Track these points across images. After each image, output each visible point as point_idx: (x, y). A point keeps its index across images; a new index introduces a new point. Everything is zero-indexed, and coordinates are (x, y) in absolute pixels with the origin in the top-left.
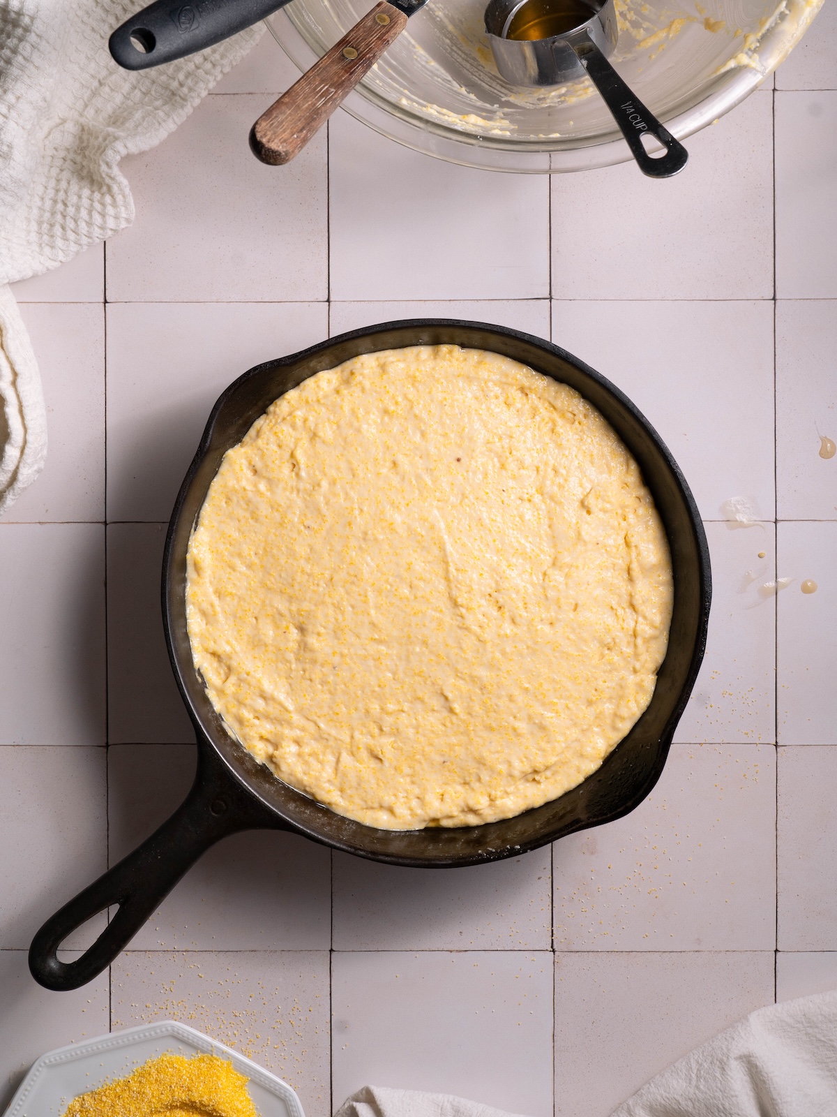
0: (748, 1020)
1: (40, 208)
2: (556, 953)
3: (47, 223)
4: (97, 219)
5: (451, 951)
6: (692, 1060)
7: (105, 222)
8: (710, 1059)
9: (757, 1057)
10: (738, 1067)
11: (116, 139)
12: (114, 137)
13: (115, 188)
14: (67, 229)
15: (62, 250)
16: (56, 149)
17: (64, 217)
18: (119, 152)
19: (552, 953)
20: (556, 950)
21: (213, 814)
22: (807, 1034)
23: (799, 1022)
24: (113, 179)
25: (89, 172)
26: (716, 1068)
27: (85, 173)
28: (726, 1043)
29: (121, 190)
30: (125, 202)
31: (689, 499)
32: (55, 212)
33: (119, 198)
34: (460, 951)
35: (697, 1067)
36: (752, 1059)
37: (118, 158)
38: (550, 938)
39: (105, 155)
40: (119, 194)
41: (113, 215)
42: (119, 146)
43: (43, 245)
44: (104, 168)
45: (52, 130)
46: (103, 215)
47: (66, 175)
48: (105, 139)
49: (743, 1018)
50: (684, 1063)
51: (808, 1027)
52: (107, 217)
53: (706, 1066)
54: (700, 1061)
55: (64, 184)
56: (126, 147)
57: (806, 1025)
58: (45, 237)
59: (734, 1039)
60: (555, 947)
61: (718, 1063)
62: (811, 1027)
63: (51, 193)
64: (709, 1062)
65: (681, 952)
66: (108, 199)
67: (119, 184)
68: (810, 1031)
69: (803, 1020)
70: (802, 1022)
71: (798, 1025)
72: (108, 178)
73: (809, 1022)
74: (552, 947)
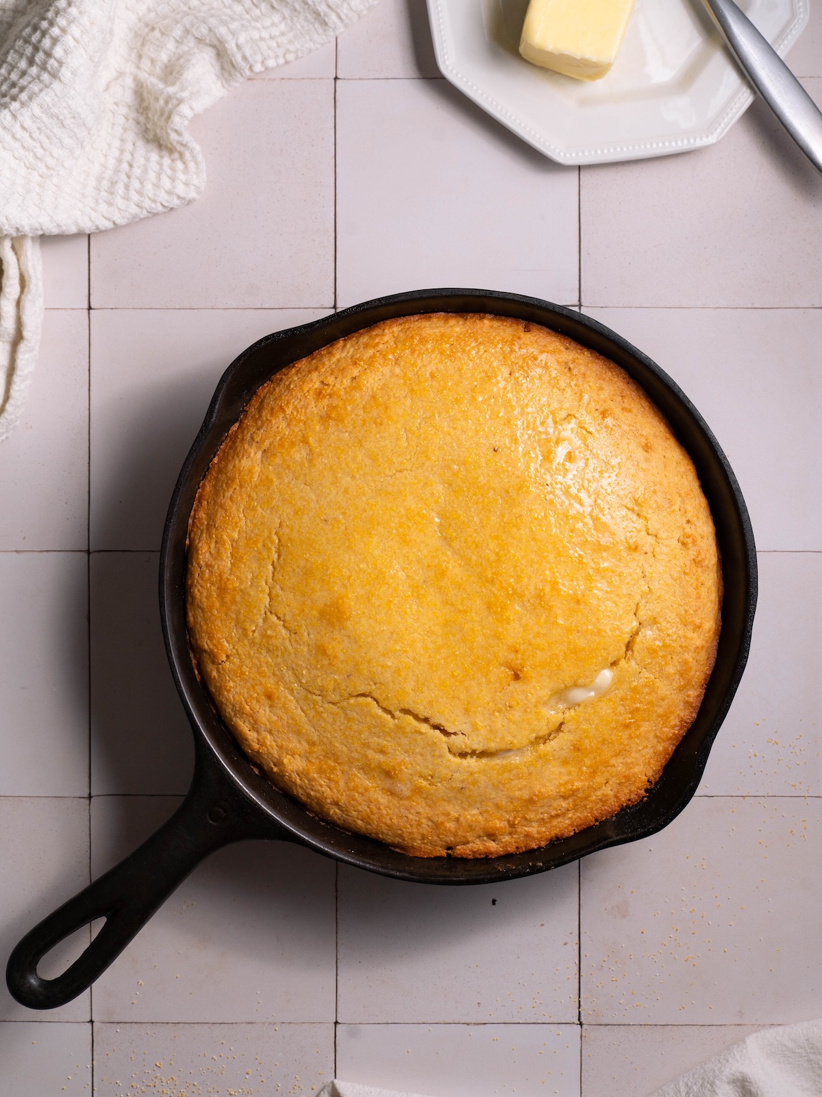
0: (745, 1042)
1: (102, 165)
2: (584, 1026)
3: (108, 181)
4: (166, 183)
5: (468, 1024)
6: (681, 1083)
7: (174, 187)
8: (701, 1081)
9: (751, 1083)
10: (731, 1092)
11: (180, 101)
12: (177, 99)
13: (187, 155)
14: (131, 188)
15: (119, 209)
16: (116, 104)
17: (129, 177)
18: (185, 117)
19: (579, 1026)
20: (584, 1022)
21: (211, 822)
22: (809, 1060)
23: (801, 1048)
24: (185, 146)
25: (155, 135)
26: (706, 1092)
27: (150, 136)
28: (719, 1065)
29: (193, 157)
30: (197, 168)
31: (736, 493)
32: (119, 171)
33: (192, 165)
34: (478, 1024)
35: (686, 1091)
36: (747, 1084)
37: (186, 123)
38: (577, 1010)
39: (172, 123)
40: (191, 161)
41: (184, 180)
42: (184, 109)
43: (100, 201)
44: (173, 136)
45: (110, 82)
46: (173, 179)
47: (130, 136)
48: (167, 102)
49: (740, 1041)
50: (672, 1086)
51: (811, 1053)
52: (177, 181)
53: (696, 1089)
54: (689, 1084)
55: (129, 146)
56: (191, 108)
57: (809, 1051)
58: (104, 194)
59: (728, 1061)
60: (582, 1020)
61: (709, 1086)
62: (814, 1053)
63: (115, 153)
64: (699, 1084)
65: (721, 1025)
66: (179, 165)
67: (192, 151)
68: (812, 1057)
69: (806, 1045)
70: (805, 1048)
71: (800, 1051)
72: (179, 145)
73: (812, 1048)
74: (579, 1019)
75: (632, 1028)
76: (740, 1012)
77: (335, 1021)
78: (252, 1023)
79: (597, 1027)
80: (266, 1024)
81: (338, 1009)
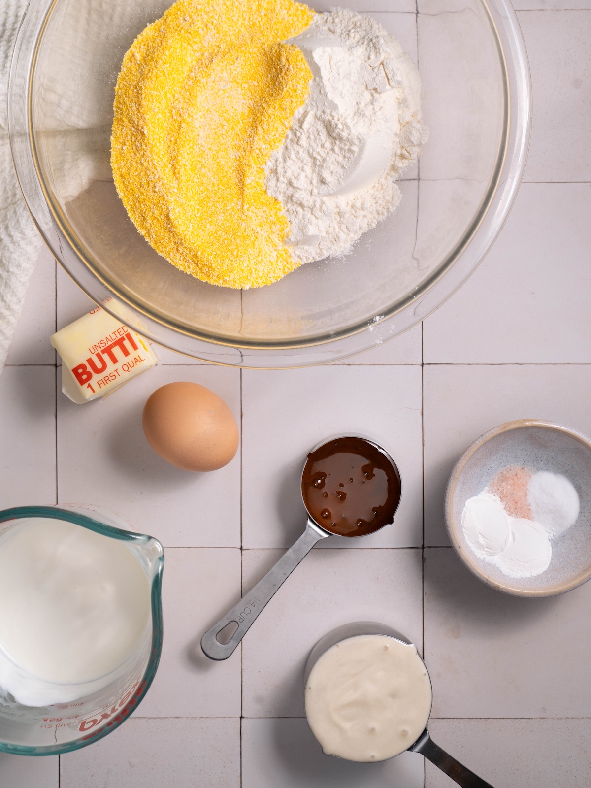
65: (529, 718)
75: (463, 720)
76: (543, 708)
77: (240, 716)
78: (178, 718)
79: (436, 719)
80: (189, 719)
81: (243, 707)
